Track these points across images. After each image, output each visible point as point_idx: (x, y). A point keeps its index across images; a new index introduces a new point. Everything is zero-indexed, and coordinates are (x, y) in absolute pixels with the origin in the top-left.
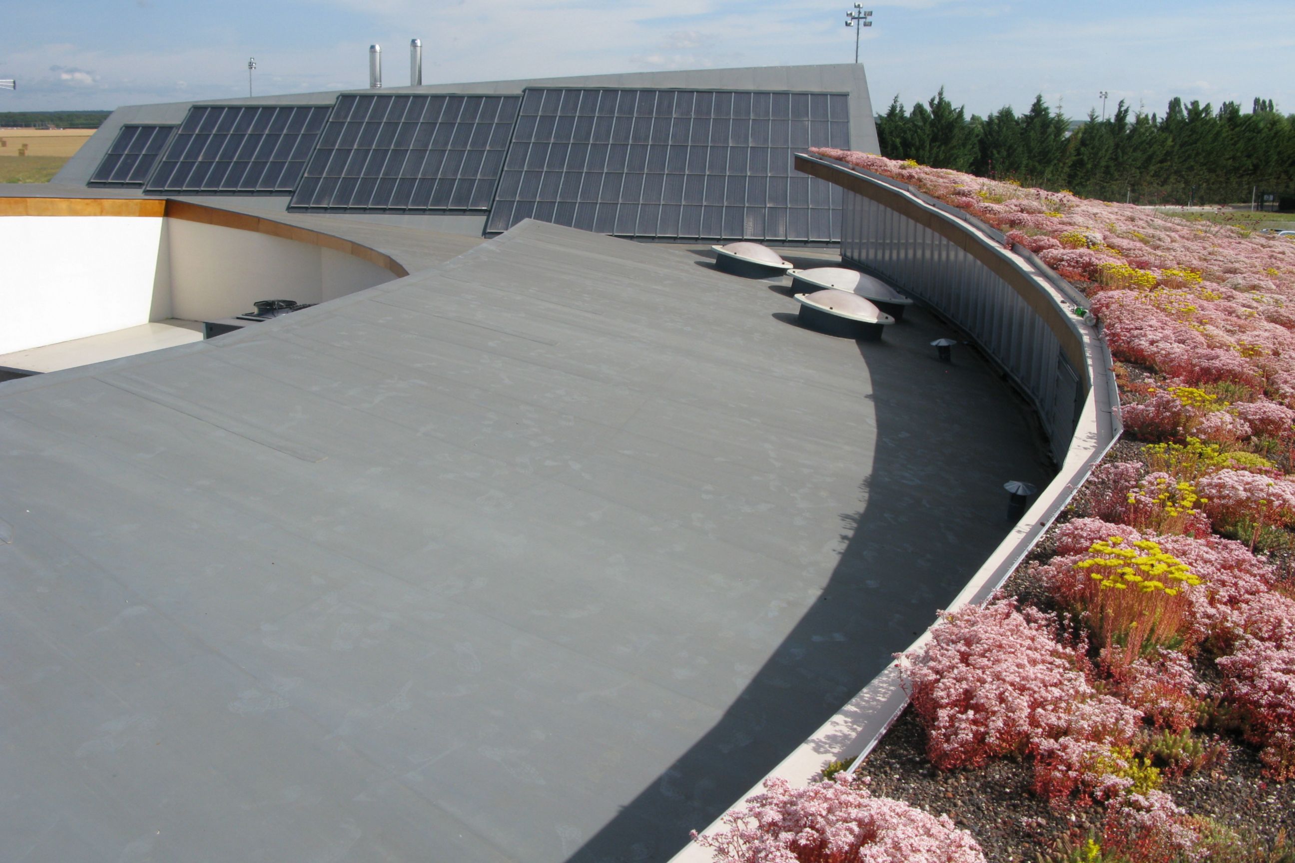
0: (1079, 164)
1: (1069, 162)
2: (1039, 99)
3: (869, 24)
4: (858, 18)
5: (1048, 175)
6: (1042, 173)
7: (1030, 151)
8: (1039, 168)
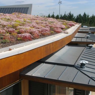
0: (91, 21)
1: (89, 21)
2: (85, 13)
3: (61, 3)
4: (60, 3)
5: (86, 23)
6: (85, 23)
7: (83, 20)
8: (85, 22)
